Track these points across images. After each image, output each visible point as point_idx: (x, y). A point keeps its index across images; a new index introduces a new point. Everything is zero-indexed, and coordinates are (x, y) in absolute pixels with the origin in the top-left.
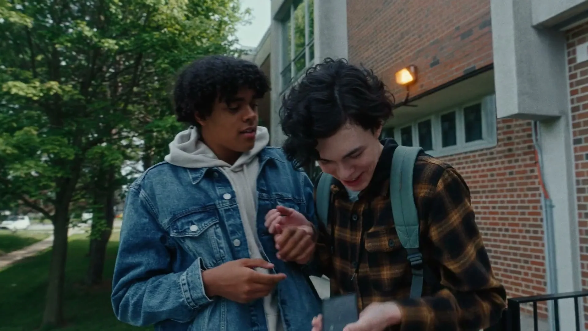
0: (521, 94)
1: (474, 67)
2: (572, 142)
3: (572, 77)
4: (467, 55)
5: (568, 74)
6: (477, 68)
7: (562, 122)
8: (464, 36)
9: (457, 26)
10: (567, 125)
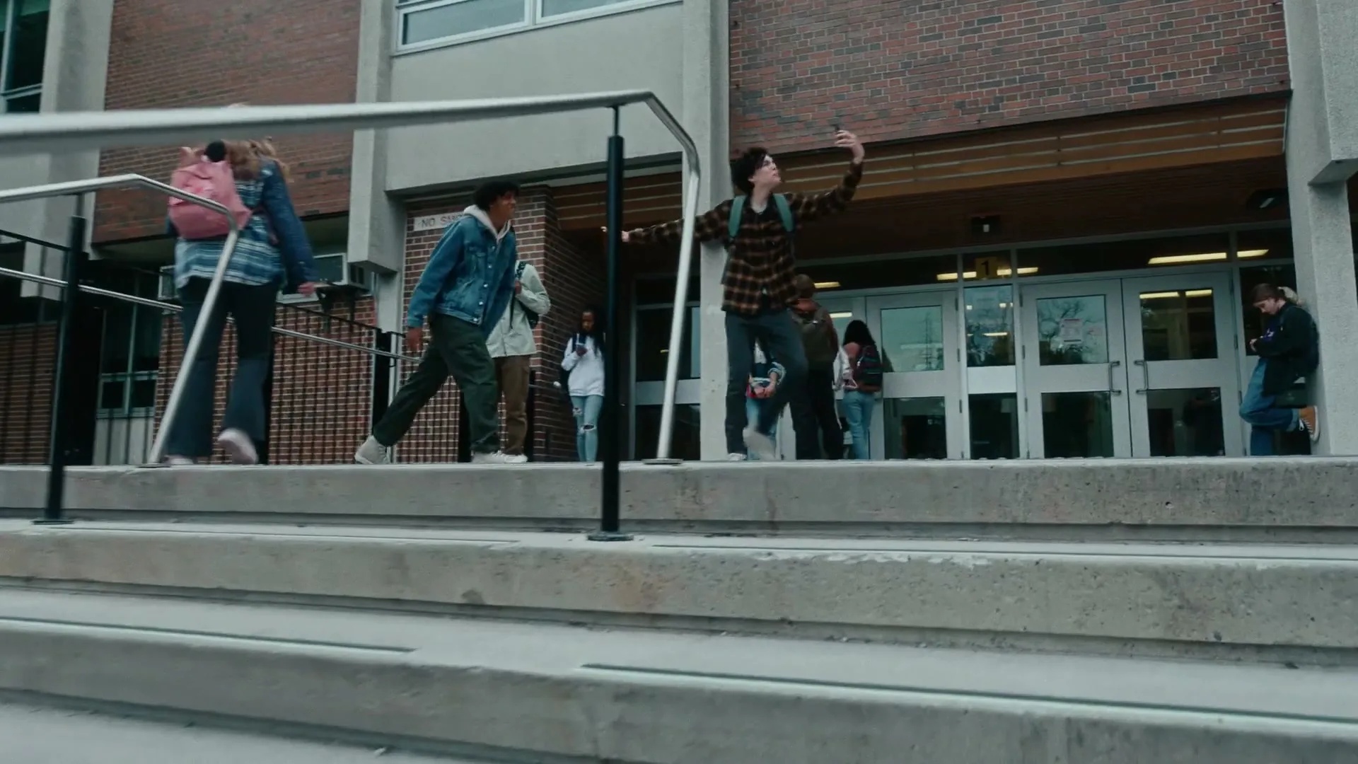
0: (372, 245)
1: (318, 211)
2: (402, 295)
3: (409, 241)
4: (312, 197)
5: (406, 239)
6: (320, 213)
7: (398, 277)
8: (309, 175)
9: (301, 162)
10: (401, 281)
